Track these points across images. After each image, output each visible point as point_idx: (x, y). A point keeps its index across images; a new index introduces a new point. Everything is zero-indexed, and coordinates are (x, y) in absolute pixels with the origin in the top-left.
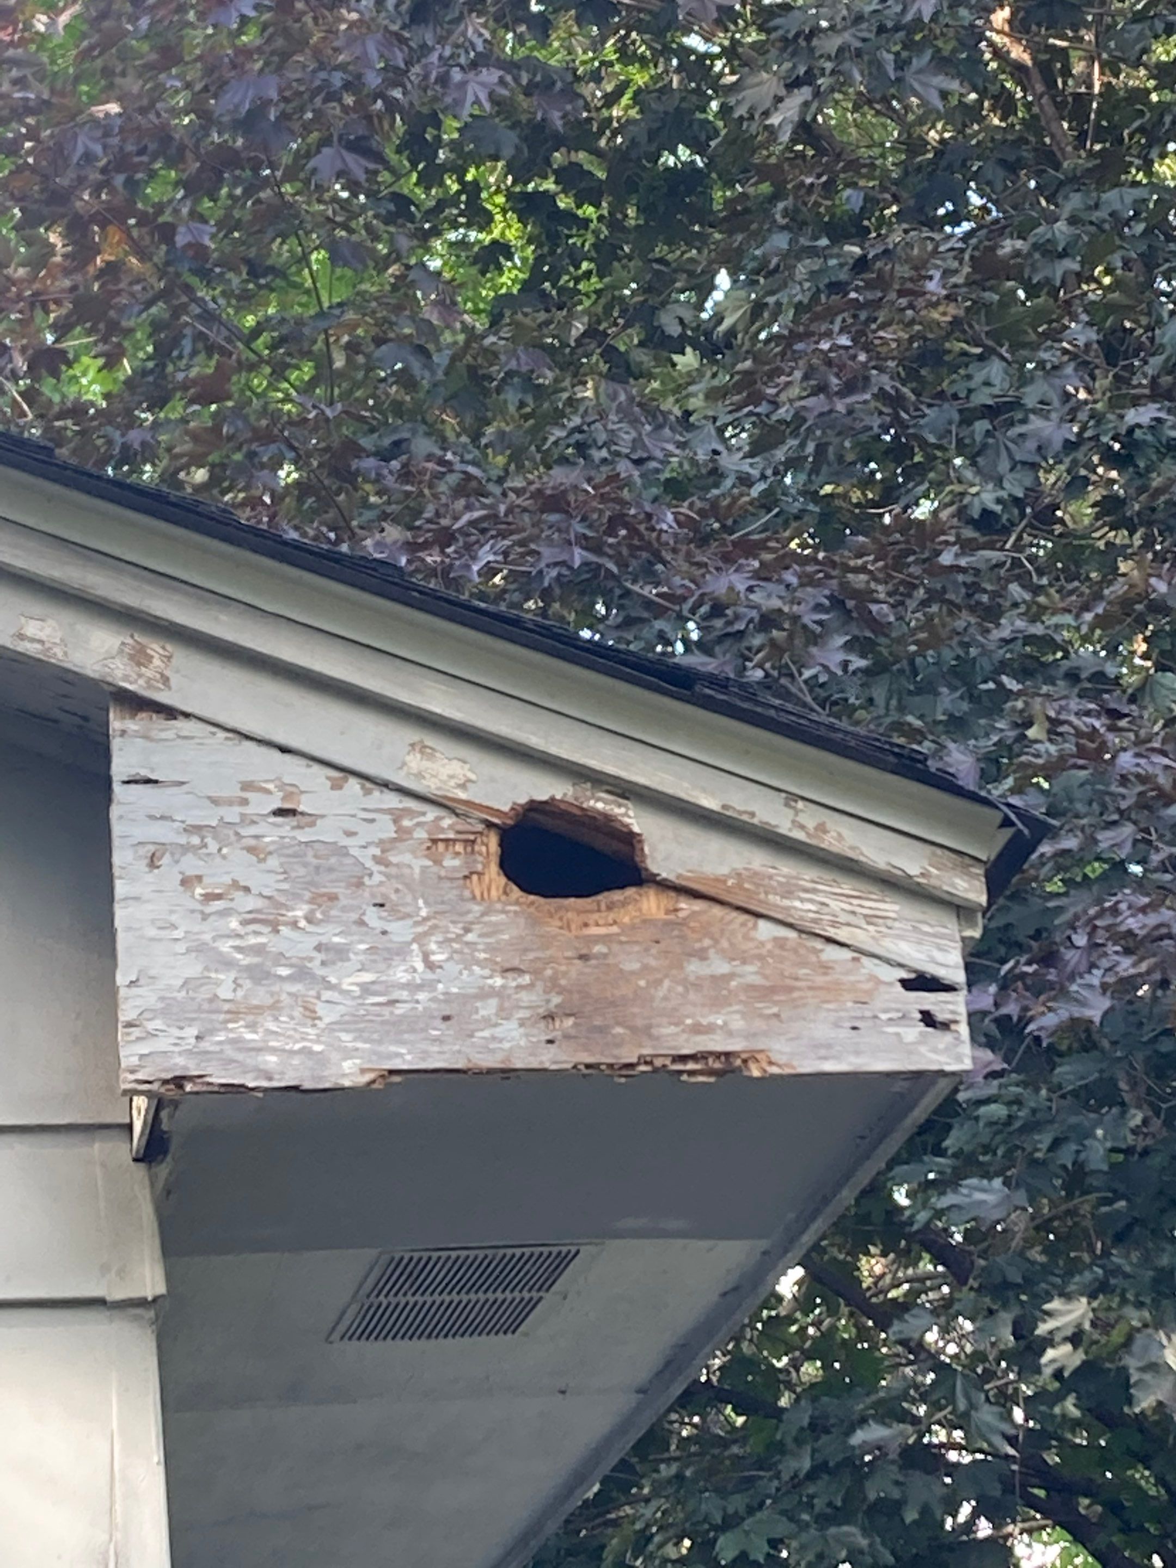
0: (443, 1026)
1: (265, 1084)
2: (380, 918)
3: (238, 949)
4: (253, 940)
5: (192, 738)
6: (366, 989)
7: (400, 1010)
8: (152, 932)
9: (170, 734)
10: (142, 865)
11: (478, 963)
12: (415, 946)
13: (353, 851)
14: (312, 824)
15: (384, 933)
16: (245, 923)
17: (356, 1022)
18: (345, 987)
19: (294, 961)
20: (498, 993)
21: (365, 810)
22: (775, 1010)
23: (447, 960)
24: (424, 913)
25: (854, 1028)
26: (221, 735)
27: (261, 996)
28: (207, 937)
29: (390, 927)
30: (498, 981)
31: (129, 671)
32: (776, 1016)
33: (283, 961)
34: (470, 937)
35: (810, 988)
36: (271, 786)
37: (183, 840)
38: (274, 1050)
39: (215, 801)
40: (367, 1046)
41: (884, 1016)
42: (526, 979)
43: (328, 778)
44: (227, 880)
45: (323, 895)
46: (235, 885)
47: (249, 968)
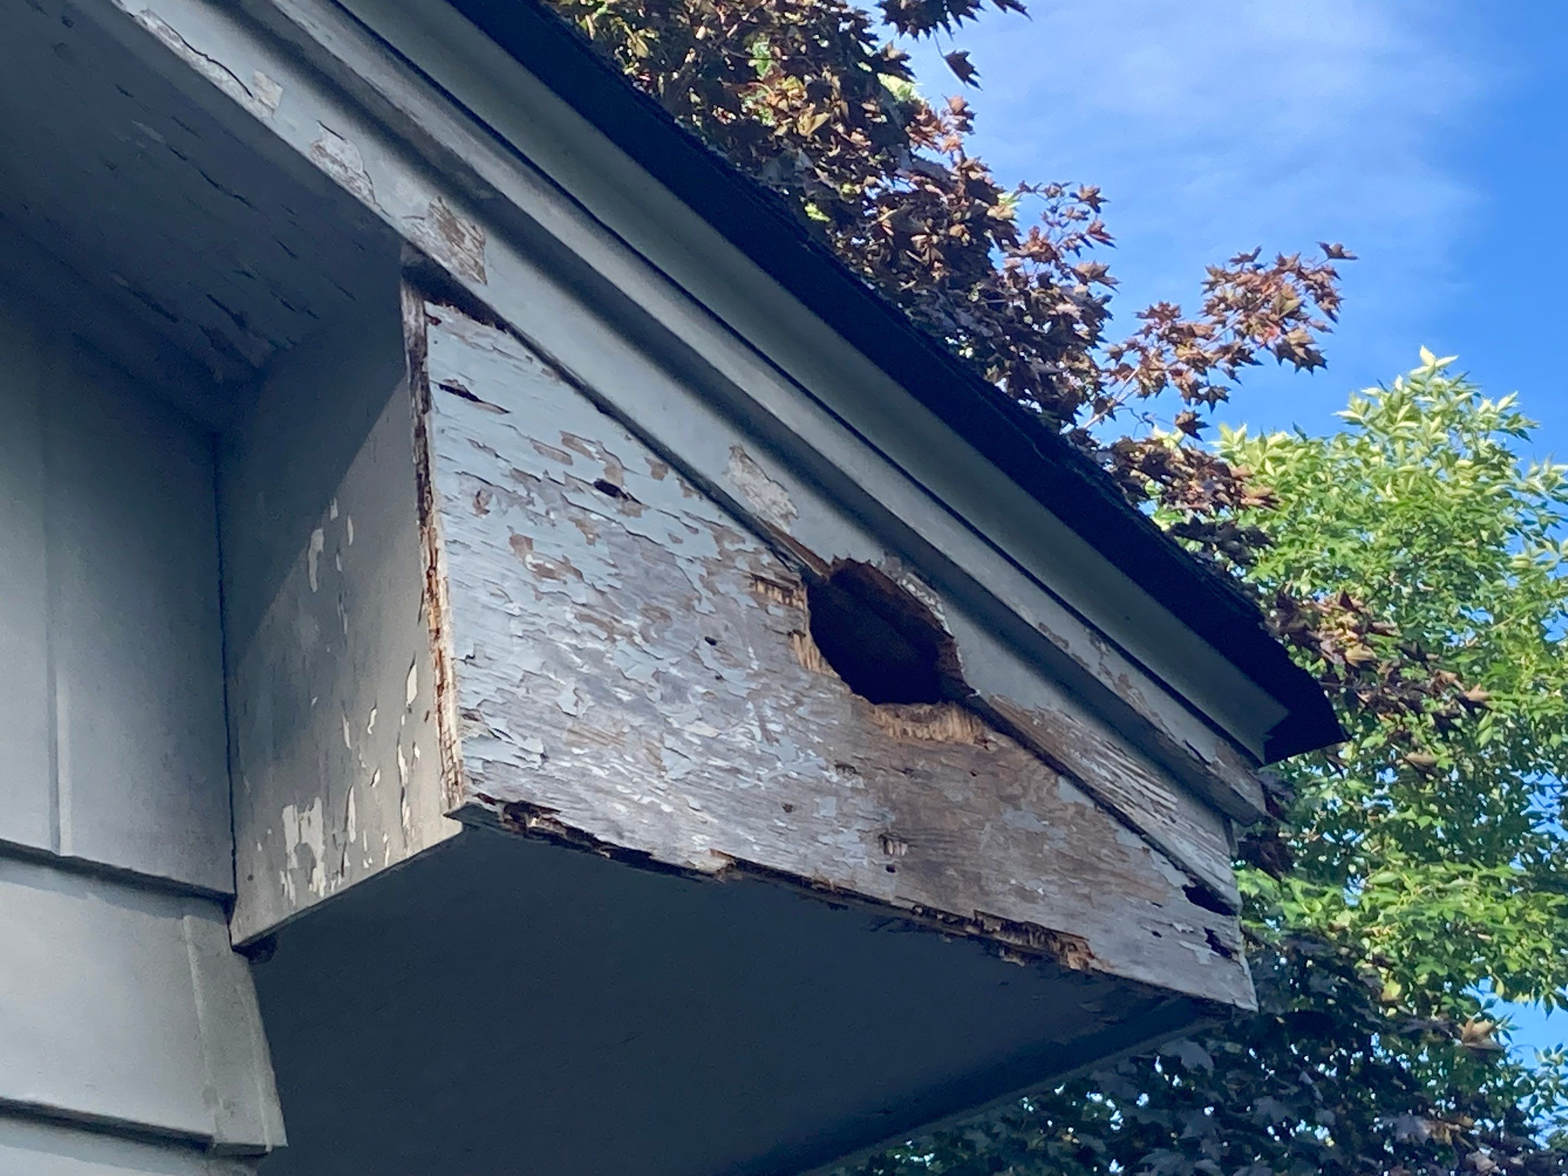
0: (786, 817)
1: (615, 841)
2: (715, 658)
3: (576, 649)
4: (591, 644)
5: (510, 357)
6: (708, 746)
7: (745, 783)
8: (484, 598)
9: (484, 342)
10: (468, 505)
11: (812, 745)
12: (750, 705)
13: (681, 562)
14: (637, 514)
15: (719, 678)
16: (582, 618)
17: (700, 786)
18: (687, 736)
19: (633, 685)
20: (835, 792)
21: (687, 514)
22: (1086, 890)
23: (782, 733)
24: (755, 665)
25: (1155, 934)
26: (538, 365)
27: (602, 722)
28: (543, 623)
29: (725, 673)
30: (834, 776)
31: (439, 243)
32: (1088, 897)
33: (623, 682)
34: (801, 710)
35: (1113, 874)
36: (592, 449)
37: (509, 485)
38: (624, 799)
39: (539, 448)
40: (716, 821)
41: (1180, 927)
42: (860, 782)
43: (648, 461)
44: (558, 554)
45: (656, 609)
46: (565, 563)
47: (587, 679)
